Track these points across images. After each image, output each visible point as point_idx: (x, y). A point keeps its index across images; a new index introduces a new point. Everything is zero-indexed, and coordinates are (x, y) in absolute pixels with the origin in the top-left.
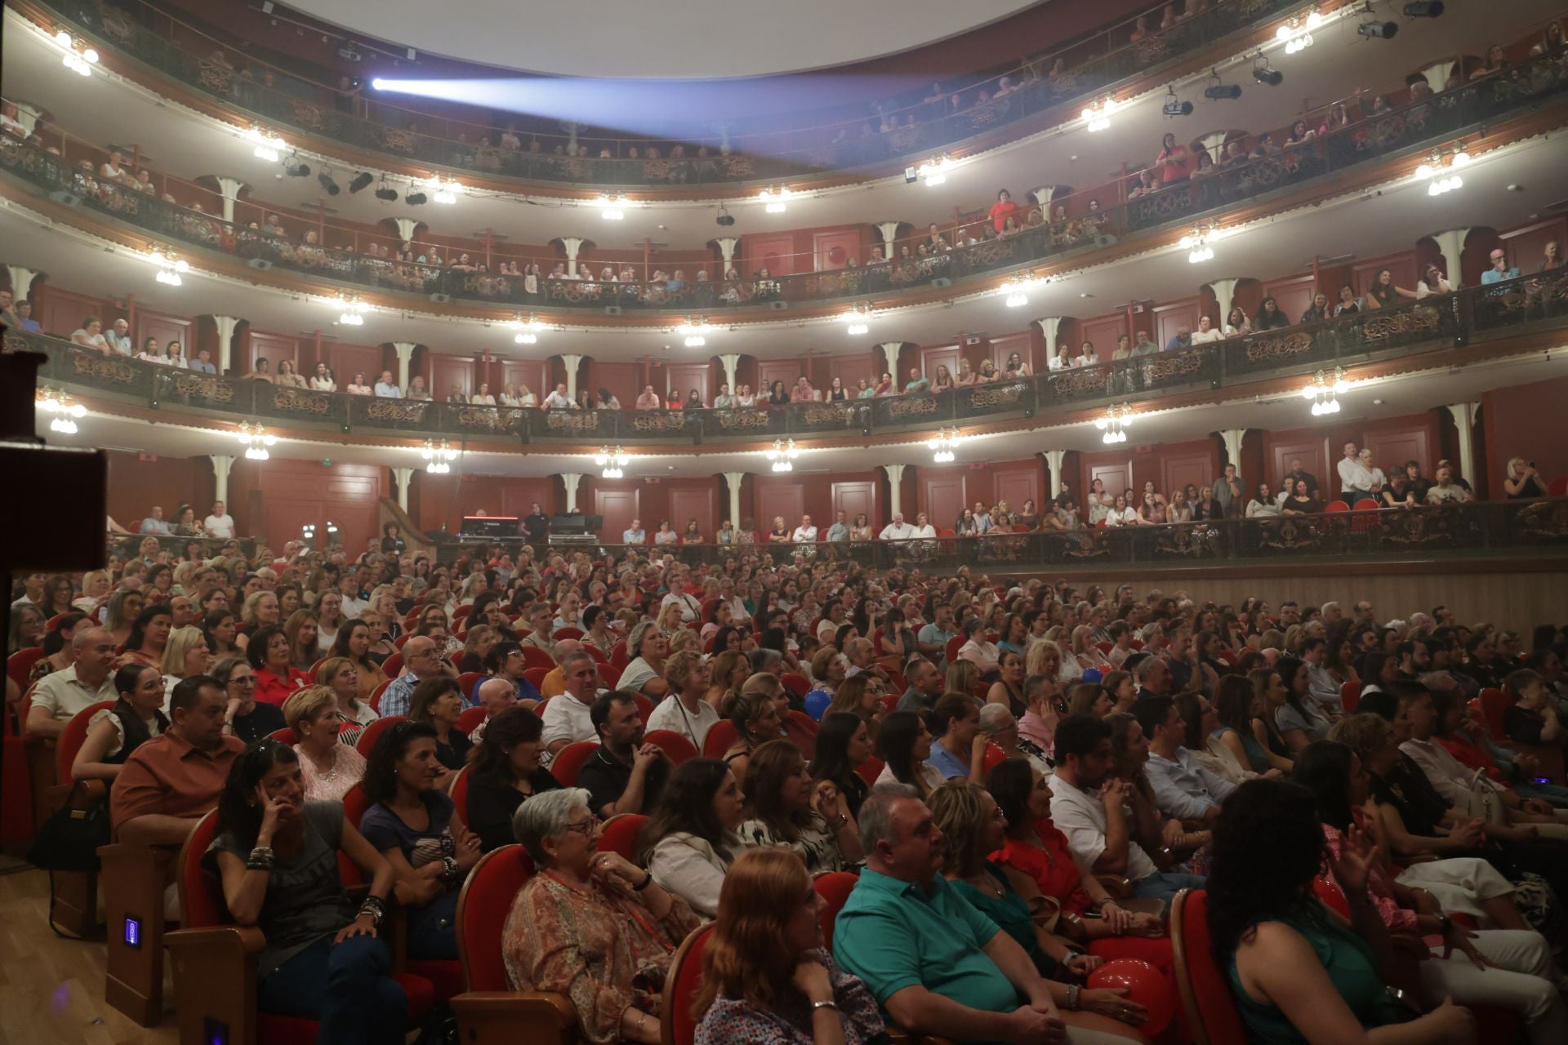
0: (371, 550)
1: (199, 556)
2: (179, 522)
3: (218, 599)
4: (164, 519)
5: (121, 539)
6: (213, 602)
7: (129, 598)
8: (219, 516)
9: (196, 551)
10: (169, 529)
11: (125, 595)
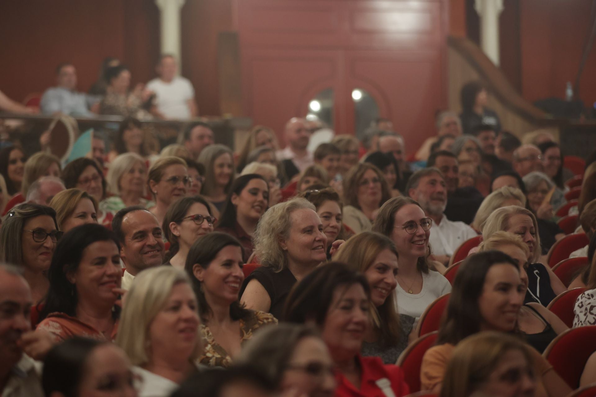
0: (442, 132)
1: (143, 151)
2: (103, 93)
3: (197, 218)
4: (78, 88)
5: (13, 124)
6: (188, 224)
7: (35, 223)
8: (168, 80)
9: (137, 141)
10: (89, 107)
11: (26, 218)
